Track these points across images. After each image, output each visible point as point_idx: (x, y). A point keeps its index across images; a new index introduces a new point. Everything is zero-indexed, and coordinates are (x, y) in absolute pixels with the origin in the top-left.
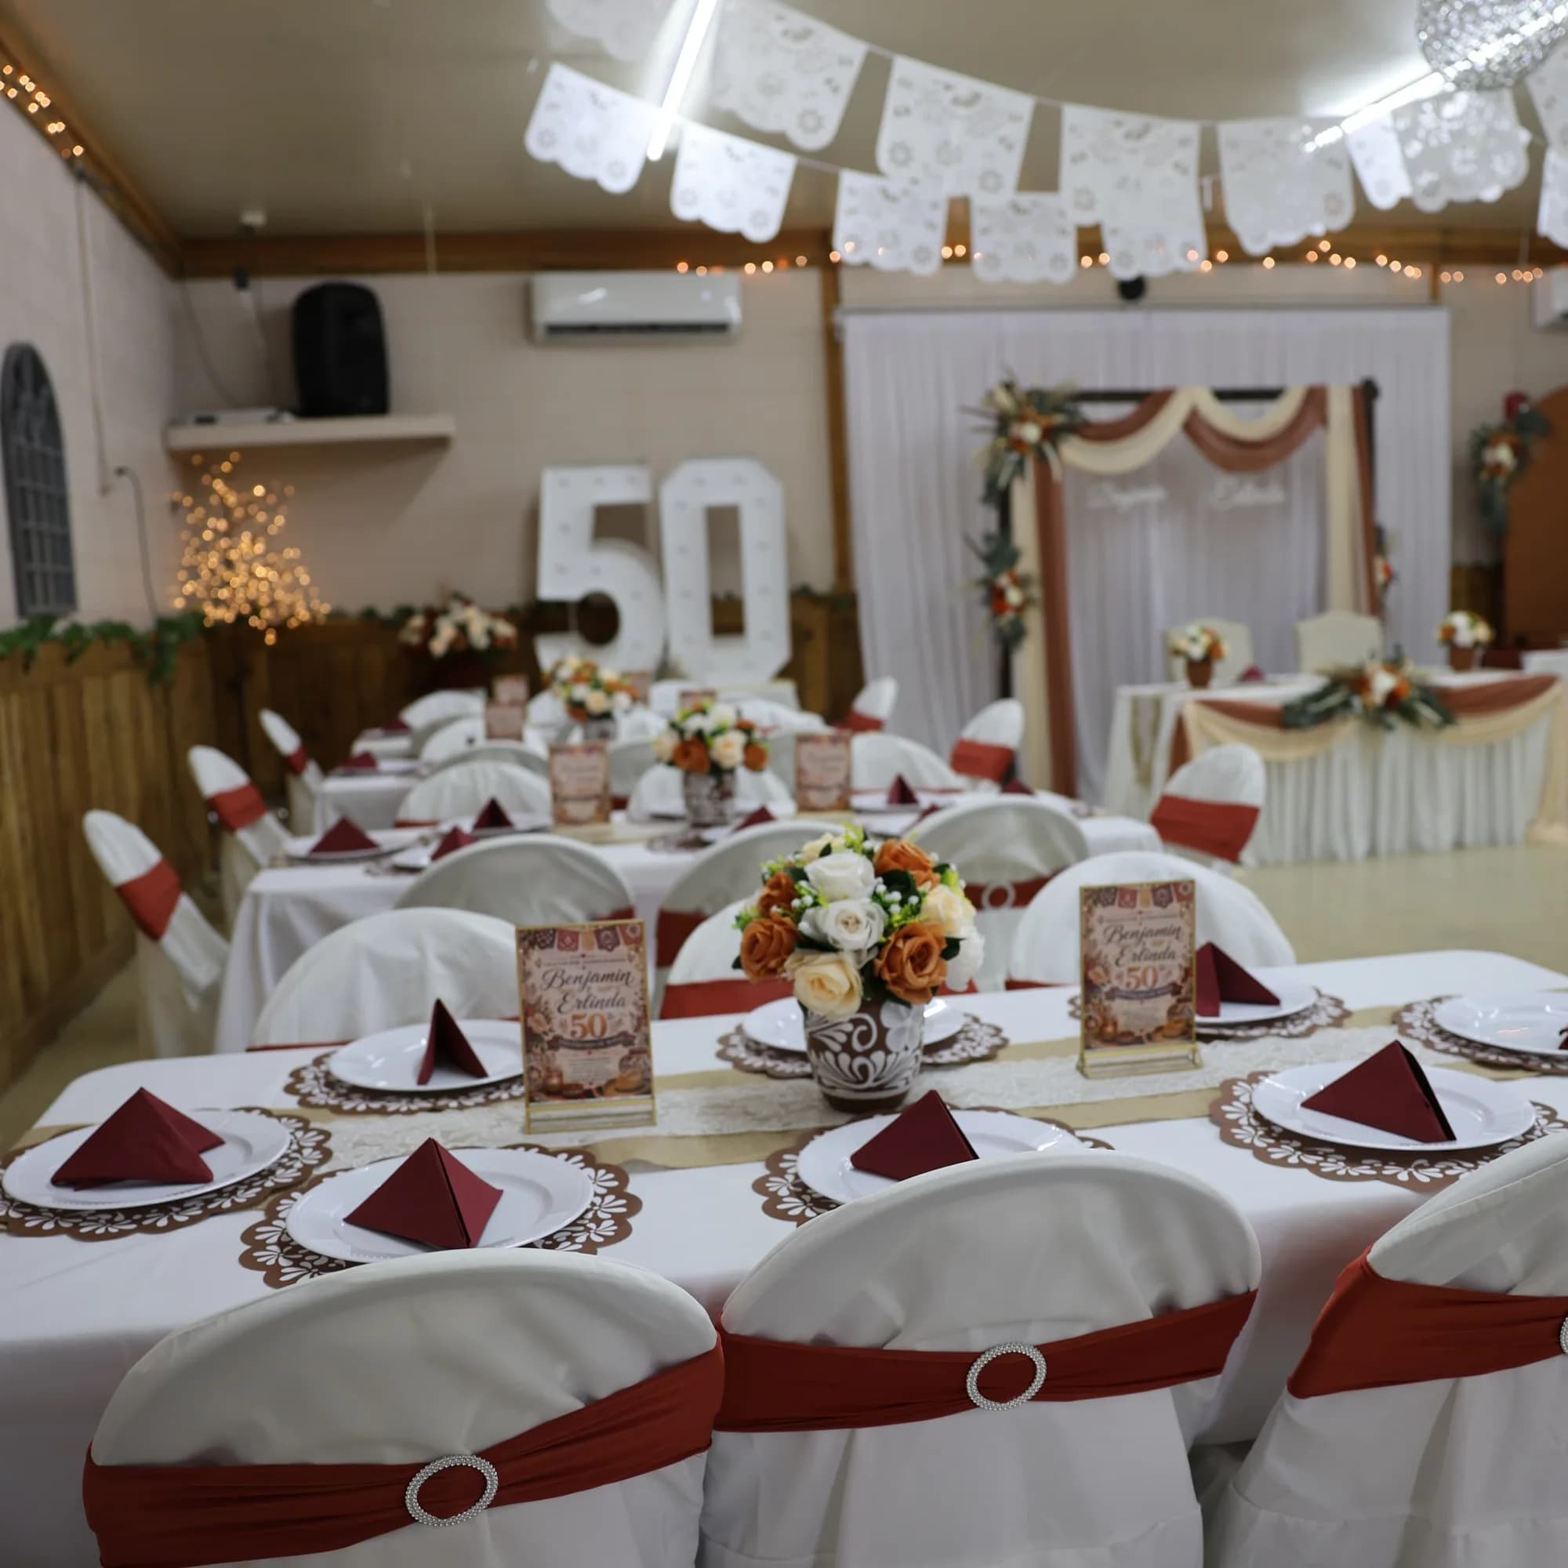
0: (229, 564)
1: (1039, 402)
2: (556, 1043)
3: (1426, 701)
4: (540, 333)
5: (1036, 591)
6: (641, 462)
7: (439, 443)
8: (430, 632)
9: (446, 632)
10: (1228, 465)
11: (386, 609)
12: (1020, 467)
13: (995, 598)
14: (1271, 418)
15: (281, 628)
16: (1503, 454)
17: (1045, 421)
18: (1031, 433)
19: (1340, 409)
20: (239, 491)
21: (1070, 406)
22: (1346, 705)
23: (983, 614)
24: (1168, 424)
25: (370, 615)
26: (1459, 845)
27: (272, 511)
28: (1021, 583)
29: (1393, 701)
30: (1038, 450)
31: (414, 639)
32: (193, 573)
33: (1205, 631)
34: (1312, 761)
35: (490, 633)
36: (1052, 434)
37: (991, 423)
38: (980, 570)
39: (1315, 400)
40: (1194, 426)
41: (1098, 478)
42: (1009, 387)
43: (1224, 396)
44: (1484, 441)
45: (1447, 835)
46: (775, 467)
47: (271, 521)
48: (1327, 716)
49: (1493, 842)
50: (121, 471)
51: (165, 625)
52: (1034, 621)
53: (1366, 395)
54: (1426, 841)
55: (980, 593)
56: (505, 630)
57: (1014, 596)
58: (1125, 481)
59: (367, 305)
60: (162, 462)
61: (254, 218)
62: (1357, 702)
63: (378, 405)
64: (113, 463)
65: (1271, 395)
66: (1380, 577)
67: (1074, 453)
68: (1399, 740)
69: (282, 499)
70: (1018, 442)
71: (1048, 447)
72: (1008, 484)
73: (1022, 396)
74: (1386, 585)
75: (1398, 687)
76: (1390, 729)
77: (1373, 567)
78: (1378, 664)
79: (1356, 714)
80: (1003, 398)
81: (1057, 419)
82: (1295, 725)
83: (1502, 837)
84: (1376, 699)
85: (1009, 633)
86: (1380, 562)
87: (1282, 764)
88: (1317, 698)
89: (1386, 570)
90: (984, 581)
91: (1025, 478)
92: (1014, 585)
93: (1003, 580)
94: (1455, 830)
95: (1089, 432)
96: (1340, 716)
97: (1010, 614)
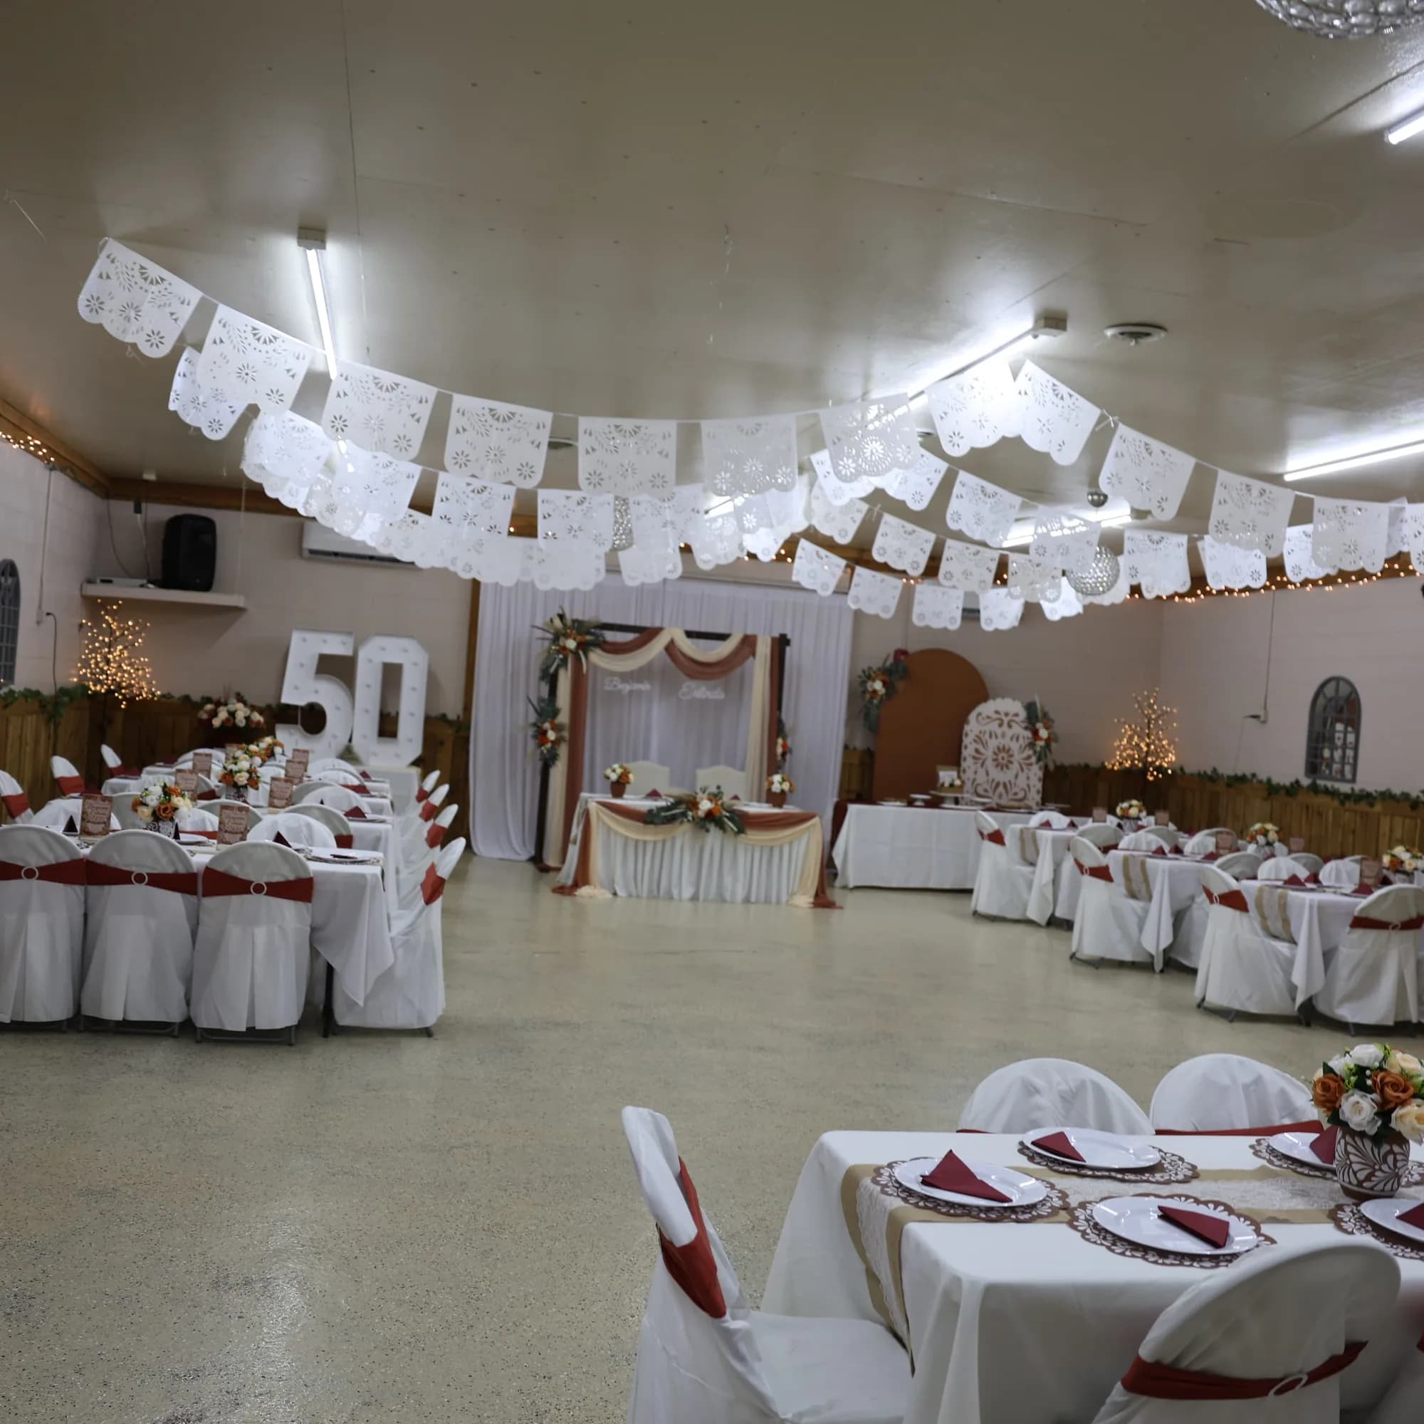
0: (108, 662)
1: (579, 627)
2: (89, 822)
3: (730, 819)
4: (306, 554)
5: (566, 734)
6: (349, 633)
7: (238, 610)
8: (214, 714)
9: (223, 714)
10: (692, 676)
11: (196, 697)
12: (564, 662)
13: (540, 735)
14: (721, 650)
15: (131, 700)
16: (878, 685)
17: (579, 638)
18: (571, 644)
19: (764, 649)
20: (119, 623)
21: (598, 631)
22: (684, 814)
23: (531, 744)
24: (656, 647)
25: (187, 698)
26: (747, 900)
27: (136, 635)
28: (557, 728)
29: (710, 815)
30: (575, 653)
31: (205, 716)
32: (86, 664)
33: (621, 767)
34: (664, 842)
35: (247, 718)
36: (584, 646)
37: (550, 636)
38: (533, 717)
39: (749, 643)
40: (671, 648)
41: (612, 674)
42: (561, 617)
43: (690, 634)
44: (868, 676)
45: (740, 894)
46: (426, 645)
47: (135, 640)
48: (671, 820)
49: (767, 901)
50: (48, 614)
51: (63, 692)
52: (563, 751)
53: (781, 643)
54: (728, 896)
55: (531, 731)
56: (257, 717)
57: (551, 735)
58: (626, 677)
59: (208, 527)
60: (77, 600)
61: (150, 476)
62: (690, 813)
63: (206, 586)
64: (46, 610)
65: (723, 637)
66: (779, 750)
67: (597, 658)
68: (714, 837)
69: (144, 628)
70: (564, 648)
71: (581, 653)
72: (556, 671)
73: (569, 623)
74: (784, 754)
75: (714, 808)
76: (708, 831)
77: (776, 743)
78: (705, 796)
79: (689, 821)
80: (558, 623)
81: (589, 638)
82: (651, 823)
83: (774, 899)
84: (701, 813)
85: (547, 756)
86: (780, 741)
87: (645, 842)
88: (667, 809)
89: (784, 746)
90: (535, 725)
91: (566, 669)
92: (553, 729)
93: (547, 725)
94: (746, 891)
95: (607, 647)
96: (680, 820)
97: (549, 745)
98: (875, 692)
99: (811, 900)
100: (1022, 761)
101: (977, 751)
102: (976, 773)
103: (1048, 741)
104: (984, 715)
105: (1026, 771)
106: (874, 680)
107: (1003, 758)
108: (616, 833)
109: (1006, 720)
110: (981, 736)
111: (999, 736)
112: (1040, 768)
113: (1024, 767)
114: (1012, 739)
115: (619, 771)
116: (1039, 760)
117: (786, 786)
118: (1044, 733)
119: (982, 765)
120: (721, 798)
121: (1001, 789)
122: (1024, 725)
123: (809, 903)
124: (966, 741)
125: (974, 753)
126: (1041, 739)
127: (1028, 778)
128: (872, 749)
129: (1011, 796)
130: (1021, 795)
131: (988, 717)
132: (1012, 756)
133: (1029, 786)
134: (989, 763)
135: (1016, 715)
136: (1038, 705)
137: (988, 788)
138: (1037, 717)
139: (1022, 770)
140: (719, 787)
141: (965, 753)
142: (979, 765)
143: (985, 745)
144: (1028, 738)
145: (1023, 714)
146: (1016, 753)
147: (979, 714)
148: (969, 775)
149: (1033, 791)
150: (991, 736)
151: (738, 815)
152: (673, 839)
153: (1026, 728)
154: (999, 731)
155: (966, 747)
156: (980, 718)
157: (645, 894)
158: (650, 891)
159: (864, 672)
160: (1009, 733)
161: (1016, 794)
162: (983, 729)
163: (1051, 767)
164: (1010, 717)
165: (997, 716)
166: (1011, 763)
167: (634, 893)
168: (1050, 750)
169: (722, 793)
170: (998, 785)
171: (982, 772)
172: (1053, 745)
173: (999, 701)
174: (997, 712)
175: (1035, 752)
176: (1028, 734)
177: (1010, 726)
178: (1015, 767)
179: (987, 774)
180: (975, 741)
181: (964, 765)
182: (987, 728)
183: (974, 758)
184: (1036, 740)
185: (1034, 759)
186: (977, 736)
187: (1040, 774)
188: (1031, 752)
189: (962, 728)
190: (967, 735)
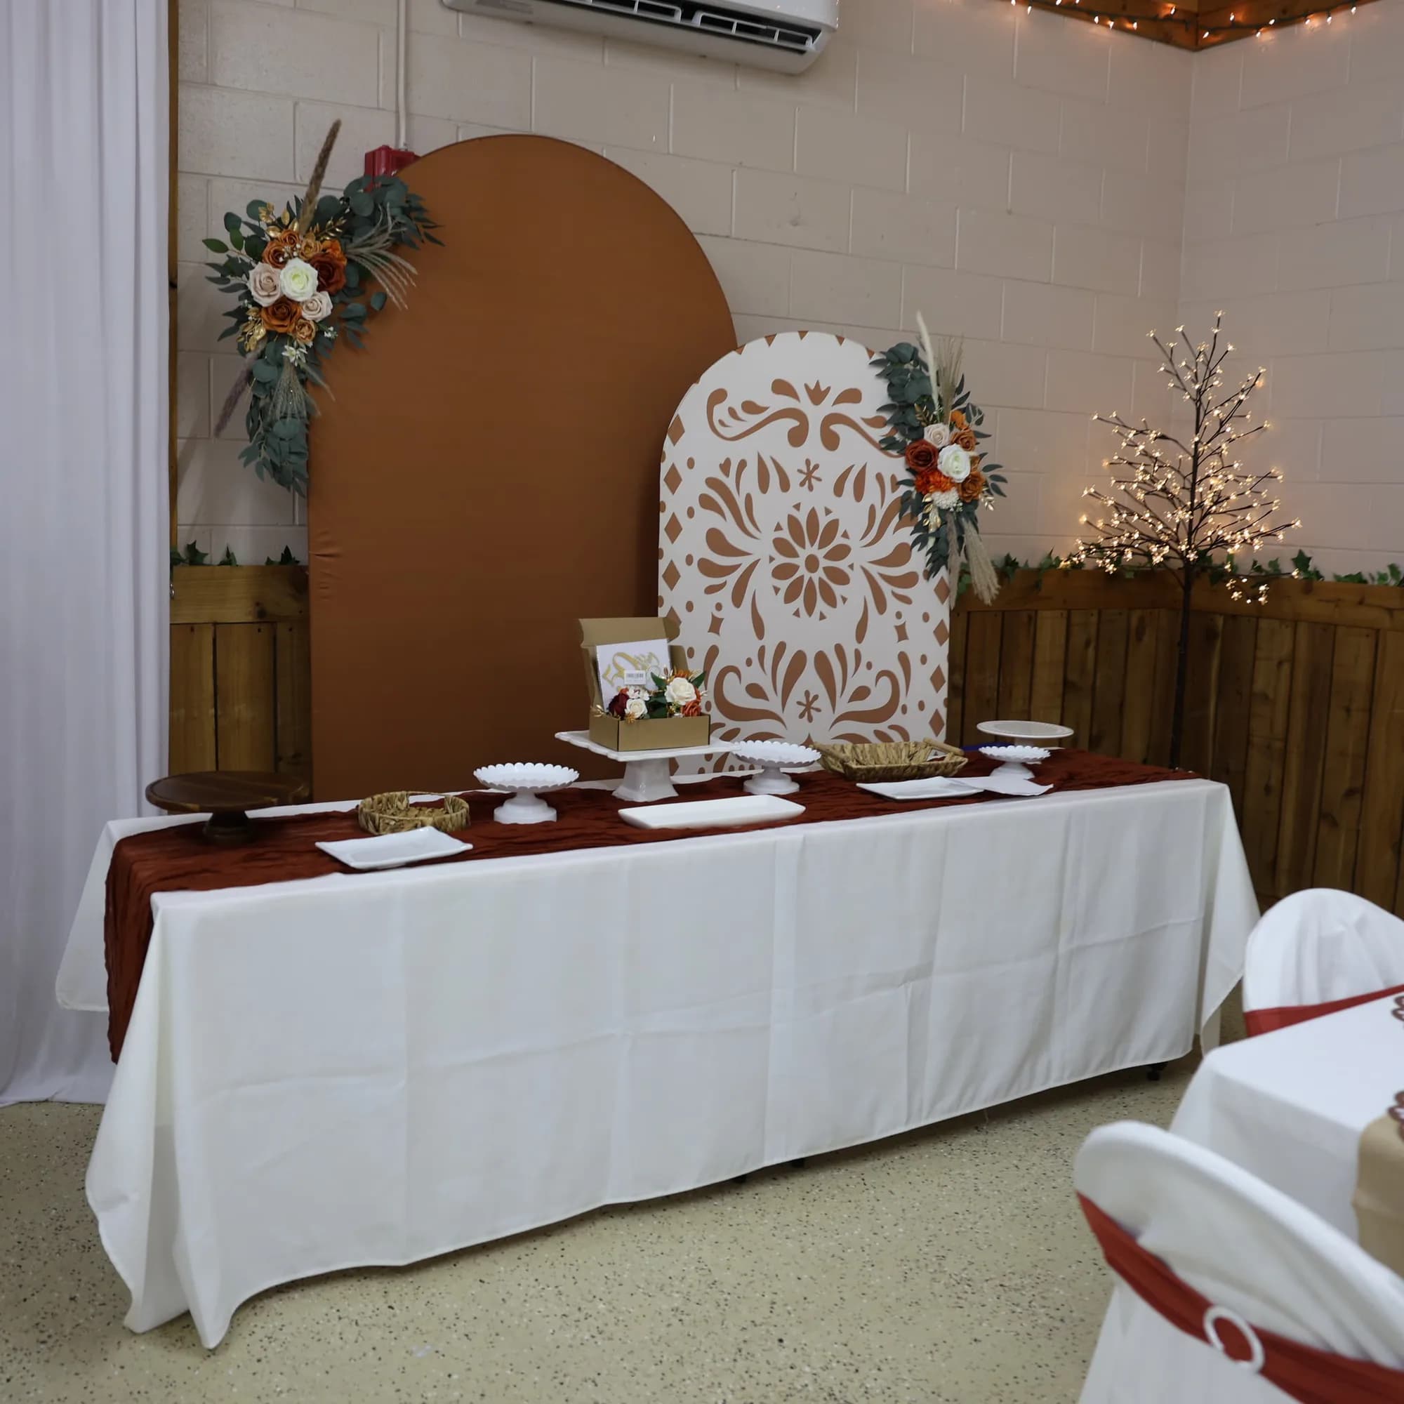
16: (298, 281)
44: (253, 240)
98: (285, 308)
100: (875, 570)
101: (716, 540)
102: (716, 625)
103: (969, 488)
104: (734, 401)
105: (893, 605)
106: (278, 261)
107: (812, 563)
109: (817, 415)
110: (730, 482)
111: (795, 479)
112: (942, 591)
113: (887, 588)
114: (838, 490)
116: (938, 560)
118: (954, 462)
119: (737, 599)
121: (810, 680)
122: (878, 434)
124: (673, 503)
125: (703, 551)
126: (945, 484)
127: (902, 633)
128: (299, 554)
129: (844, 706)
130: (879, 697)
131: (750, 407)
132: (842, 552)
133: (903, 659)
134: (762, 582)
135: (852, 396)
136: (929, 357)
137: (765, 682)
138: (926, 399)
139: (881, 606)
141: (671, 551)
142: (725, 596)
143: (743, 515)
144: (896, 484)
145: (876, 393)
146: (854, 542)
147: (718, 396)
148: (693, 635)
149: (922, 675)
150: (764, 485)
153: (888, 445)
154: (793, 460)
155: (675, 529)
156: (720, 411)
159: (231, 221)
160: (831, 465)
161: (862, 693)
162: (736, 451)
163: (987, 584)
164: (827, 407)
165: (785, 402)
166: (842, 578)
168: (974, 522)
170: (799, 661)
171: (737, 619)
172: (987, 503)
173: (787, 340)
174: (781, 387)
175: (921, 528)
176: (897, 467)
177: (831, 441)
178: (856, 592)
179: (759, 629)
180: (706, 502)
181: (670, 598)
182: (746, 450)
183: (707, 568)
184: (923, 489)
185: (919, 560)
186: (712, 483)
187: (941, 613)
188: (906, 535)
189: (658, 456)
190: (674, 480)
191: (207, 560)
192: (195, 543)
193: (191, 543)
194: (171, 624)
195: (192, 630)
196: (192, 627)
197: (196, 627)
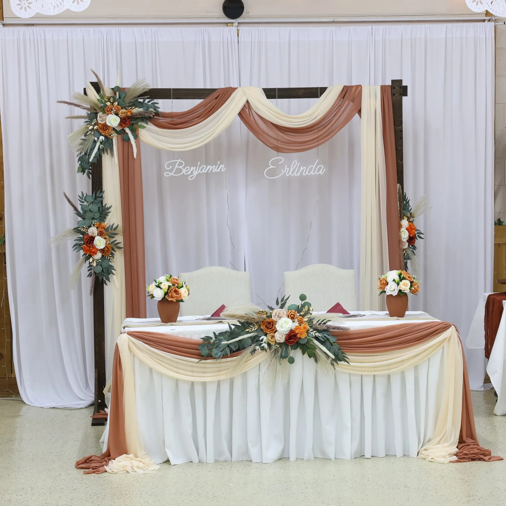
1: (122, 98)
3: (323, 341)
5: (119, 239)
10: (278, 148)
12: (107, 145)
13: (85, 243)
14: (315, 111)
17: (123, 112)
18: (113, 121)
19: (372, 103)
21: (147, 101)
22: (256, 340)
23: (75, 255)
24: (228, 114)
26: (359, 455)
28: (107, 233)
29: (292, 339)
30: (120, 132)
34: (231, 382)
36: (131, 122)
37: (84, 113)
38: (74, 221)
39: (351, 96)
40: (247, 114)
41: (174, 155)
42: (97, 86)
43: (271, 93)
45: (349, 447)
48: (237, 349)
49: (390, 454)
52: (118, 261)
53: (395, 93)
54: (331, 451)
55: (71, 241)
57: (101, 243)
58: (191, 157)
62: (264, 338)
65: (315, 93)
66: (405, 234)
67: (149, 135)
70: (105, 127)
71: (127, 130)
72: (99, 159)
73: (108, 93)
74: (411, 240)
75: (297, 328)
76: (292, 361)
77: (400, 226)
78: (284, 311)
79: (263, 349)
80: (92, 93)
81: (136, 110)
82: (209, 356)
83: (399, 452)
84: (280, 337)
85: (99, 270)
86: (405, 223)
87: (204, 384)
88: (231, 334)
89: (410, 229)
90: (77, 230)
91: (112, 154)
92: (101, 234)
93: (93, 231)
94: (356, 444)
95: (162, 120)
96: (251, 349)
97: (98, 256)
99: (455, 450)
108: (161, 375)
115: (165, 285)
117: (405, 286)
120: (308, 312)
123: (451, 455)
140: (303, 297)
151: (334, 335)
152: (245, 375)
157: (210, 458)
158: (218, 452)
167: (196, 460)
169: (309, 305)
191: (504, 224)
192: (500, 218)
193: (499, 218)
194: (494, 244)
195: (499, 246)
196: (499, 245)
197: (500, 245)
